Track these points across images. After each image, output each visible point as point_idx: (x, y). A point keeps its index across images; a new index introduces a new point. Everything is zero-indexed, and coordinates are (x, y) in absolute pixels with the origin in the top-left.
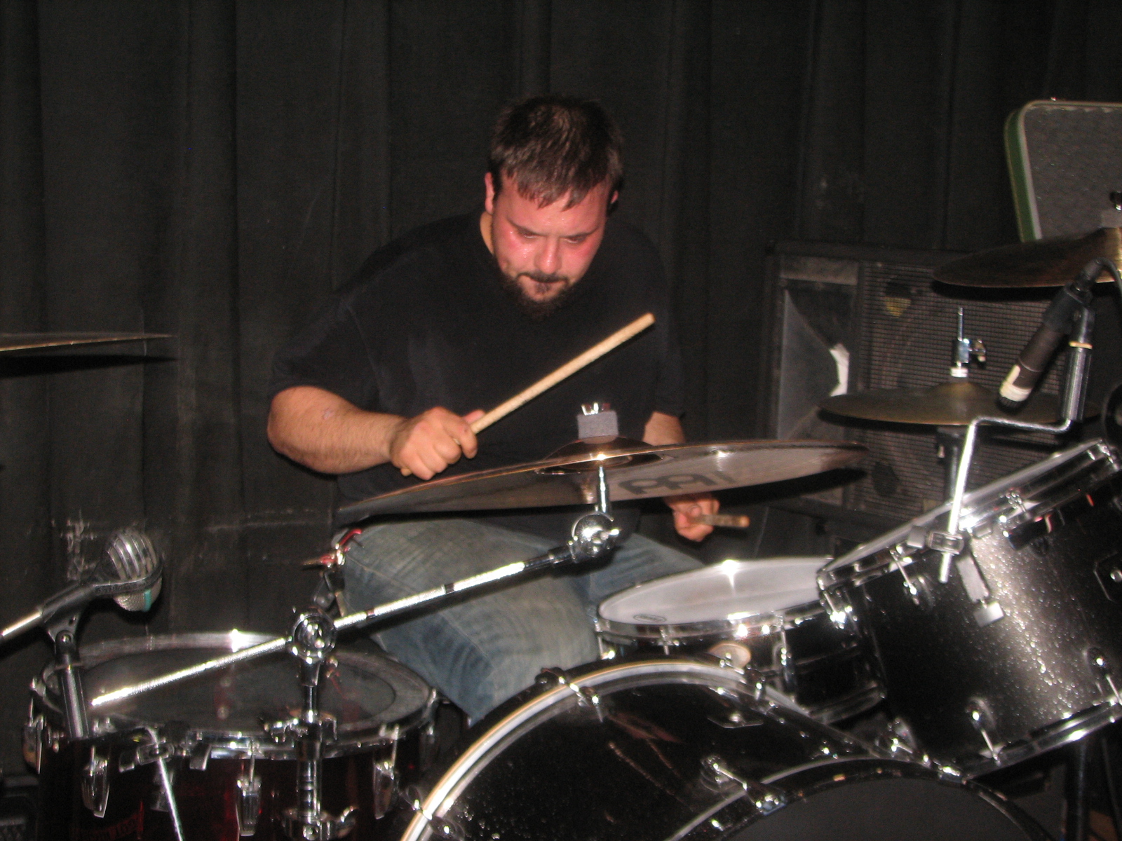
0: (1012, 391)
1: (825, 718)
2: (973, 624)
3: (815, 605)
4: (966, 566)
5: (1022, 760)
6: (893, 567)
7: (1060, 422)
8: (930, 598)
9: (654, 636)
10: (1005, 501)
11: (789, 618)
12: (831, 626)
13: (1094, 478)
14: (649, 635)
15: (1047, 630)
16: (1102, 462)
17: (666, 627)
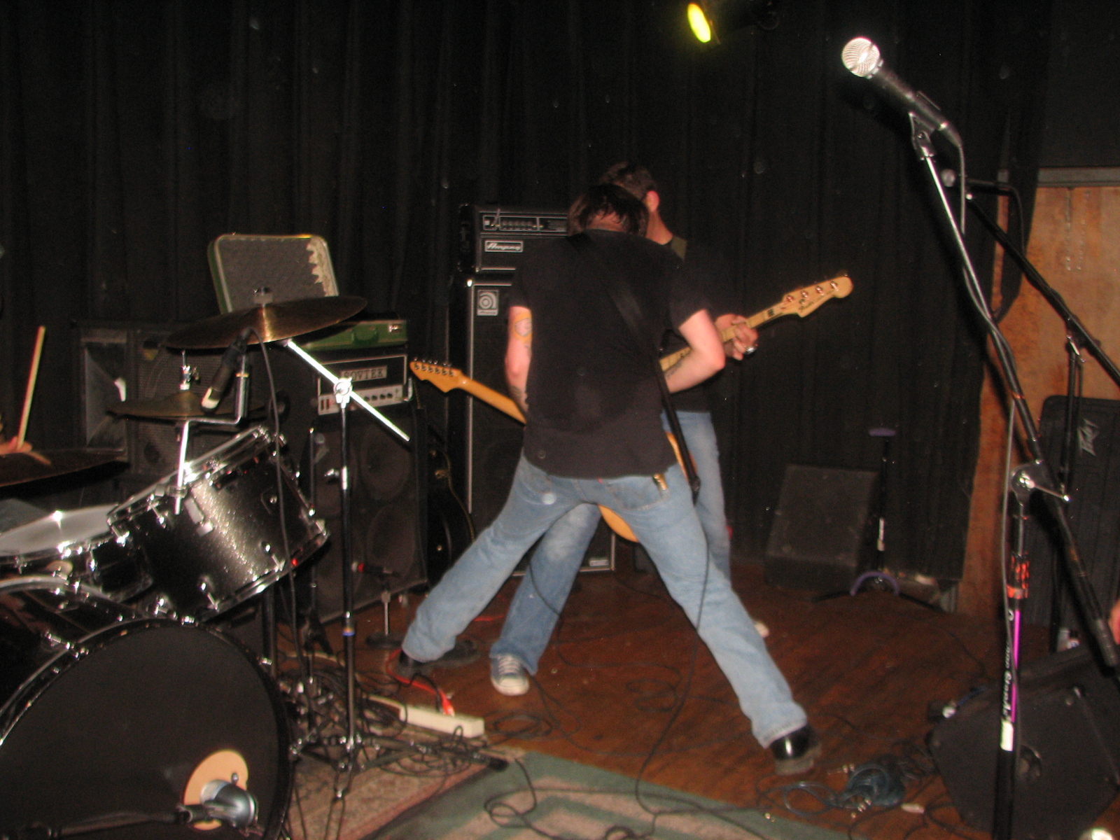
0: (209, 403)
1: (121, 597)
2: (197, 535)
3: (109, 534)
4: (190, 504)
5: (231, 607)
6: (149, 508)
7: (235, 418)
8: (172, 524)
9: (12, 563)
10: (209, 465)
11: (94, 543)
12: (118, 546)
13: (257, 448)
14: (9, 562)
15: (238, 534)
16: (261, 437)
17: (19, 556)
